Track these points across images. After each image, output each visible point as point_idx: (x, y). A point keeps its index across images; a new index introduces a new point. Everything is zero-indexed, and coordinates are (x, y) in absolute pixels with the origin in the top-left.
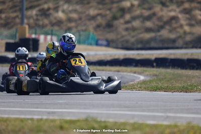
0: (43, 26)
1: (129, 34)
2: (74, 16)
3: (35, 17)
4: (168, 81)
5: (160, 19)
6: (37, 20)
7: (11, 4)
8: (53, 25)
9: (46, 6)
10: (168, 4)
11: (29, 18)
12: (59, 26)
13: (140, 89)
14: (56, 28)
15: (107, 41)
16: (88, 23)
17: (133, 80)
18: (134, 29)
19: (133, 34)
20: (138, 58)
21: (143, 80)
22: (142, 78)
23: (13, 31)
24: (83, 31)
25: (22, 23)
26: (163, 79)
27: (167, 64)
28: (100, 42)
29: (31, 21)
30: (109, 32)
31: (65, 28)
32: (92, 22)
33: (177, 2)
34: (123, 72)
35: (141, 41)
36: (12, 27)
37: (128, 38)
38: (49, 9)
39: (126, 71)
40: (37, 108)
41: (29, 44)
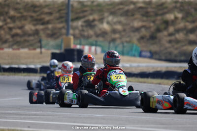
0: (88, 37)
1: (173, 46)
2: (119, 27)
3: (80, 28)
6: (83, 30)
7: (57, 15)
8: (97, 36)
9: (91, 18)
11: (74, 28)
12: (103, 37)
14: (101, 39)
15: (151, 52)
16: (132, 34)
18: (177, 41)
19: (176, 46)
20: (180, 71)
23: (58, 41)
24: (127, 42)
25: (67, 34)
28: (144, 54)
29: (77, 32)
30: (153, 44)
31: (109, 39)
32: (136, 34)
34: (164, 85)
35: (184, 53)
36: (58, 37)
37: (172, 50)
38: (94, 20)
39: (168, 84)
41: (74, 55)
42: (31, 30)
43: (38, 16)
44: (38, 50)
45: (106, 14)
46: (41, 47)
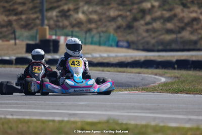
0: (63, 28)
1: (150, 36)
2: (95, 17)
3: (55, 18)
4: (190, 83)
5: (181, 20)
6: (58, 21)
7: (31, 5)
8: (73, 26)
9: (66, 7)
10: (189, 5)
11: (49, 19)
12: (79, 27)
13: (162, 91)
14: (76, 29)
15: (128, 42)
16: (108, 24)
17: (154, 82)
18: (155, 31)
19: (153, 35)
20: (159, 59)
21: (164, 82)
22: (163, 80)
23: (33, 32)
24: (103, 32)
25: (42, 24)
26: (184, 81)
27: (189, 66)
28: (121, 43)
29: (52, 22)
30: (130, 34)
31: (85, 29)
32: (113, 23)
33: (198, 4)
34: (144, 74)
35: (162, 43)
36: (32, 28)
37: (149, 39)
38: (69, 10)
39: (147, 73)
40: (58, 109)
41: (50, 46)
42: (4, 21)
43: (10, 6)
44: (12, 42)
45: (81, 4)
46: (15, 39)
